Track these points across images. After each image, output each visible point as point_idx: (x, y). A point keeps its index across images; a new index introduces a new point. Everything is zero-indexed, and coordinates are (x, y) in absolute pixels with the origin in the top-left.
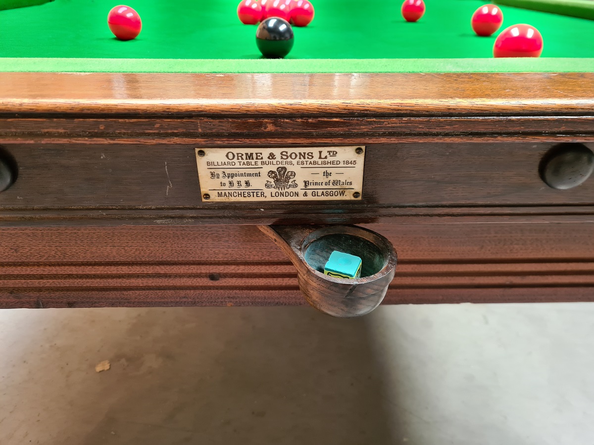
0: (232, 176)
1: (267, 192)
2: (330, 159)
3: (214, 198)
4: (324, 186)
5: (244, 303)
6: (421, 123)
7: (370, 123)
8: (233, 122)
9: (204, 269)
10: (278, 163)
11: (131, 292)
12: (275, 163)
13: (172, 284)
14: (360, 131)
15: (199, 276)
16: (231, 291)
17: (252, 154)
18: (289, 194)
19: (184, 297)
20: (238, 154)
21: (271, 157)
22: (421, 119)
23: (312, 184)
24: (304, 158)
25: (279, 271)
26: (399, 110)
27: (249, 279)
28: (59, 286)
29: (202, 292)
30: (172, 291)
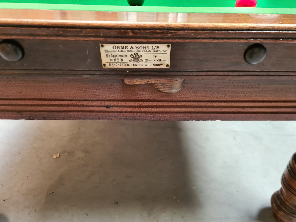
0: (115, 56)
1: (130, 64)
2: (156, 50)
3: (108, 66)
4: (154, 62)
5: (121, 119)
6: (192, 33)
7: (171, 33)
8: (115, 31)
9: (104, 103)
10: (135, 51)
11: (71, 113)
12: (133, 51)
13: (89, 110)
14: (167, 36)
15: (102, 106)
16: (115, 113)
17: (123, 47)
18: (139, 65)
19: (95, 116)
20: (117, 47)
21: (131, 48)
22: (192, 31)
23: (149, 61)
24: (146, 49)
25: (137, 105)
26: (183, 27)
27: (123, 108)
28: (39, 109)
29: (103, 114)
30: (90, 113)
